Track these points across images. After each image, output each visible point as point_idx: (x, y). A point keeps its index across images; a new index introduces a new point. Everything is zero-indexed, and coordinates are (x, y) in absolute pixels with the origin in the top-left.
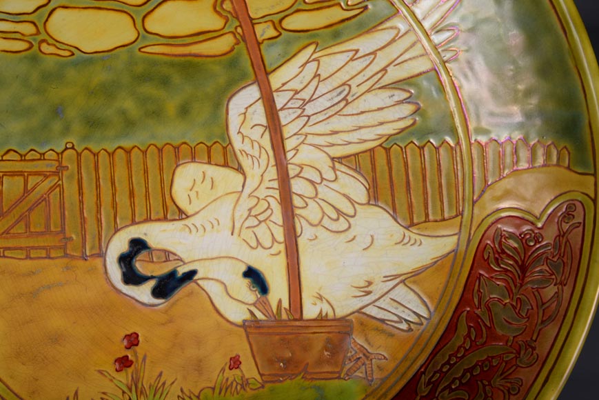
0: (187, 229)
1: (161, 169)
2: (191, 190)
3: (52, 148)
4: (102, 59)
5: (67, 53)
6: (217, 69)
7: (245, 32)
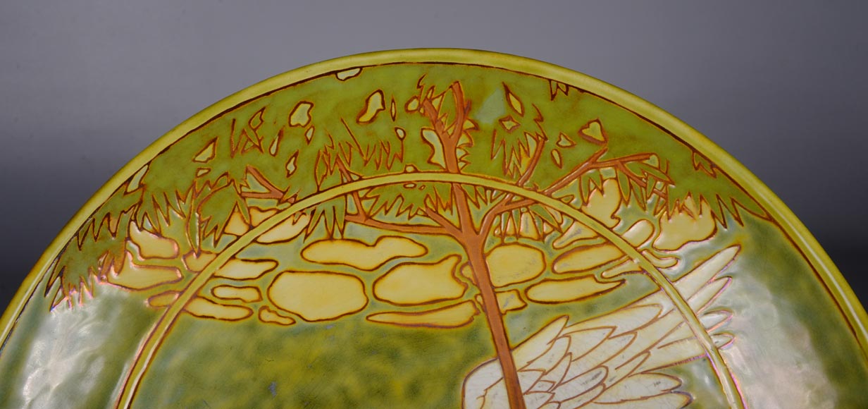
4: (326, 328)
5: (288, 321)
6: (453, 342)
7: (486, 301)
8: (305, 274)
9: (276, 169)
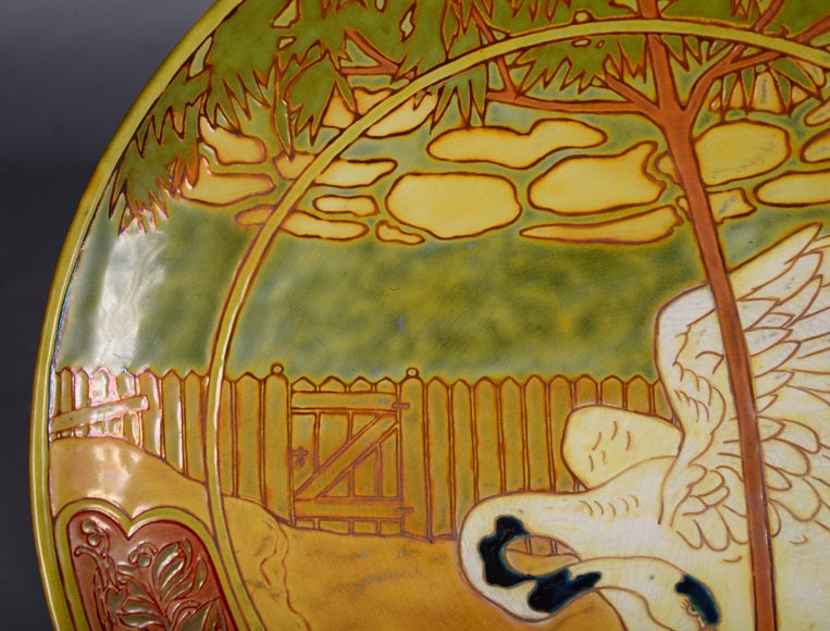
0: (586, 509)
1: (547, 414)
2: (594, 449)
3: (388, 375)
4: (465, 247)
5: (414, 239)
6: (642, 262)
7: (692, 205)
8: (433, 177)
9: (386, 31)
